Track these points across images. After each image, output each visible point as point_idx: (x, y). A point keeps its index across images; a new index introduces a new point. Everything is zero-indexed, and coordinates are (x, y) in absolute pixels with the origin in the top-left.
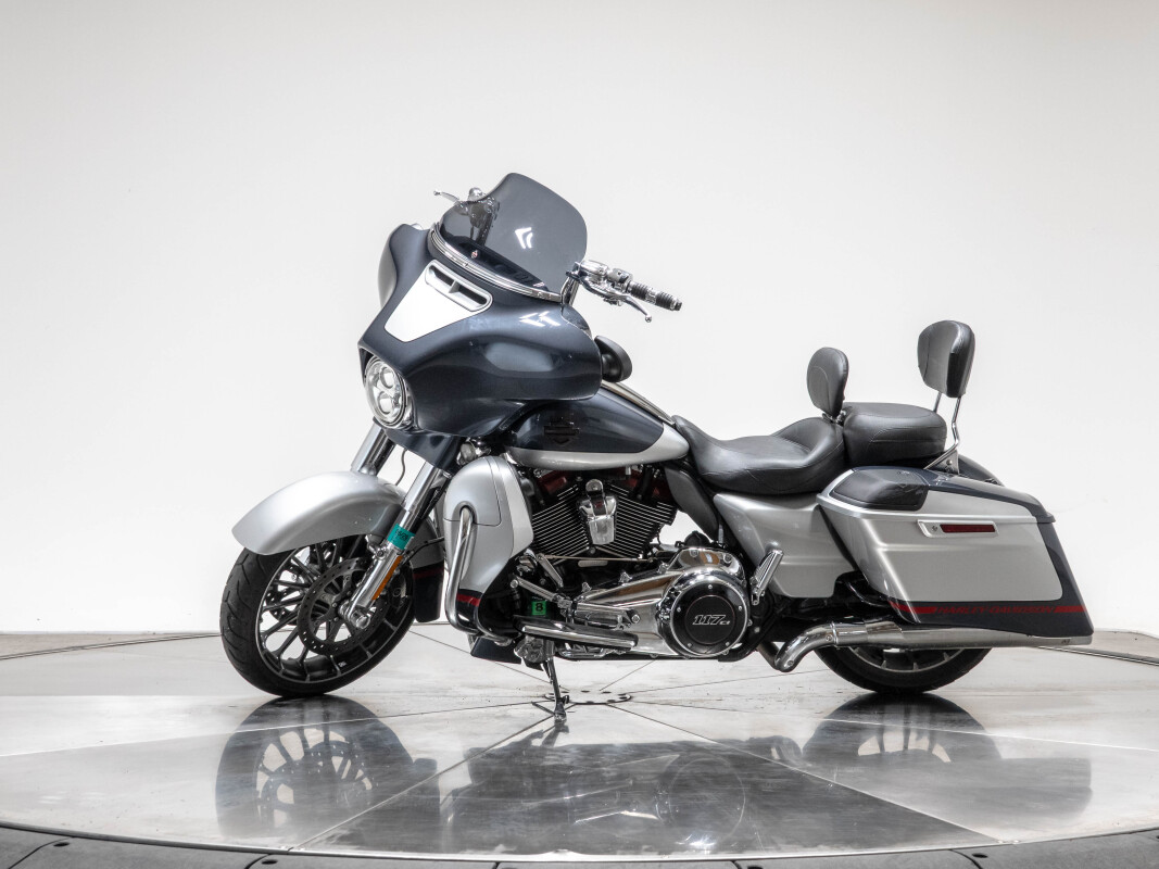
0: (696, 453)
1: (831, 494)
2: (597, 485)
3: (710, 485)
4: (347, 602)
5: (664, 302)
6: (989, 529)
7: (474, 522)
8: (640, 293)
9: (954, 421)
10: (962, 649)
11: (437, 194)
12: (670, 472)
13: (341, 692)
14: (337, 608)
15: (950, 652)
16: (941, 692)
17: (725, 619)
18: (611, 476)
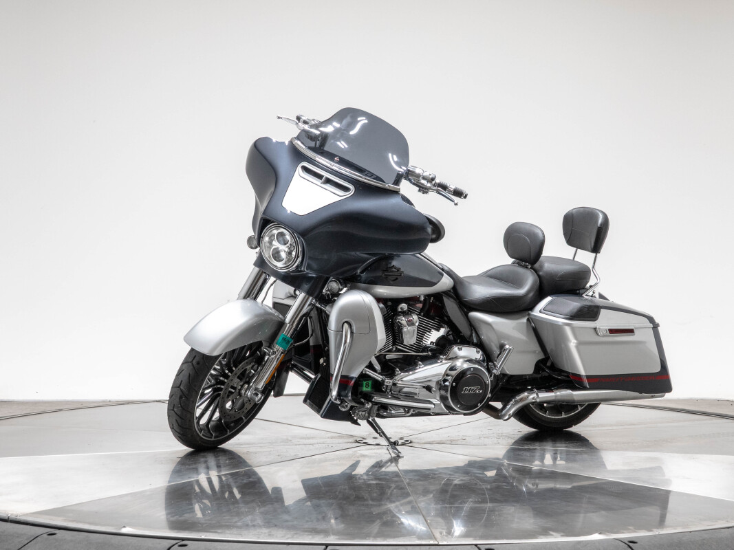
0: (458, 288)
1: (540, 312)
2: (404, 306)
3: (467, 306)
4: (246, 386)
5: (458, 193)
6: (631, 331)
7: (352, 333)
8: (444, 187)
9: (593, 267)
10: (587, 404)
11: (279, 118)
12: (445, 299)
13: (226, 446)
14: (240, 390)
15: (581, 405)
16: (574, 429)
17: (480, 389)
18: (411, 300)
